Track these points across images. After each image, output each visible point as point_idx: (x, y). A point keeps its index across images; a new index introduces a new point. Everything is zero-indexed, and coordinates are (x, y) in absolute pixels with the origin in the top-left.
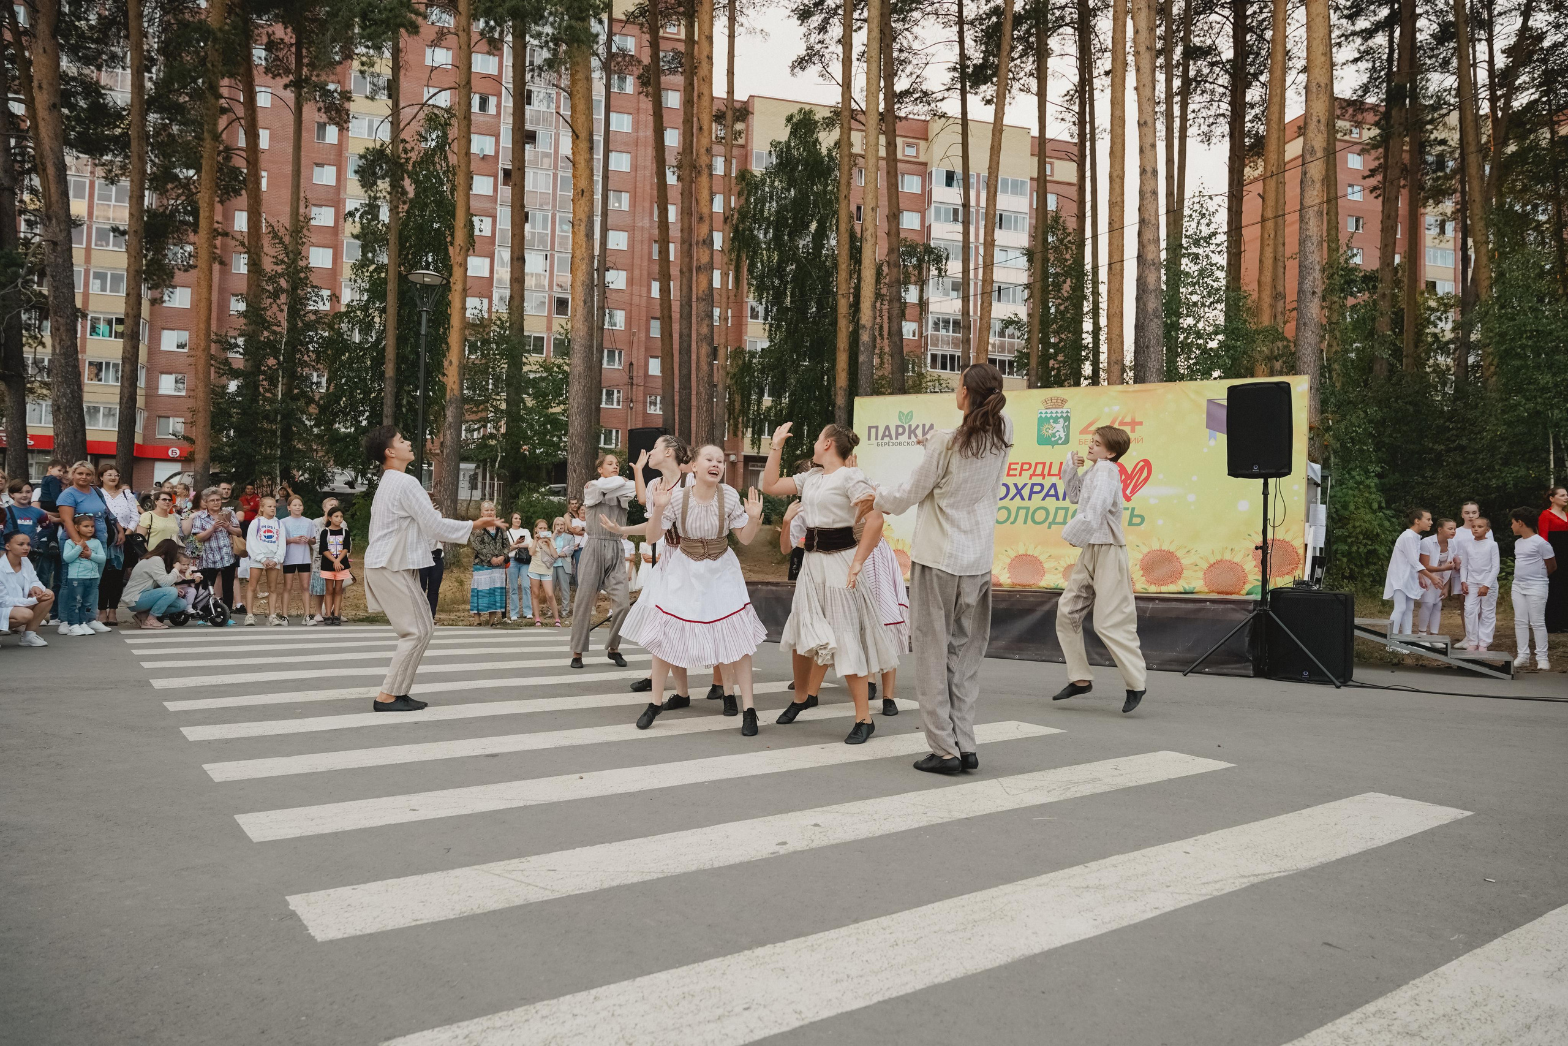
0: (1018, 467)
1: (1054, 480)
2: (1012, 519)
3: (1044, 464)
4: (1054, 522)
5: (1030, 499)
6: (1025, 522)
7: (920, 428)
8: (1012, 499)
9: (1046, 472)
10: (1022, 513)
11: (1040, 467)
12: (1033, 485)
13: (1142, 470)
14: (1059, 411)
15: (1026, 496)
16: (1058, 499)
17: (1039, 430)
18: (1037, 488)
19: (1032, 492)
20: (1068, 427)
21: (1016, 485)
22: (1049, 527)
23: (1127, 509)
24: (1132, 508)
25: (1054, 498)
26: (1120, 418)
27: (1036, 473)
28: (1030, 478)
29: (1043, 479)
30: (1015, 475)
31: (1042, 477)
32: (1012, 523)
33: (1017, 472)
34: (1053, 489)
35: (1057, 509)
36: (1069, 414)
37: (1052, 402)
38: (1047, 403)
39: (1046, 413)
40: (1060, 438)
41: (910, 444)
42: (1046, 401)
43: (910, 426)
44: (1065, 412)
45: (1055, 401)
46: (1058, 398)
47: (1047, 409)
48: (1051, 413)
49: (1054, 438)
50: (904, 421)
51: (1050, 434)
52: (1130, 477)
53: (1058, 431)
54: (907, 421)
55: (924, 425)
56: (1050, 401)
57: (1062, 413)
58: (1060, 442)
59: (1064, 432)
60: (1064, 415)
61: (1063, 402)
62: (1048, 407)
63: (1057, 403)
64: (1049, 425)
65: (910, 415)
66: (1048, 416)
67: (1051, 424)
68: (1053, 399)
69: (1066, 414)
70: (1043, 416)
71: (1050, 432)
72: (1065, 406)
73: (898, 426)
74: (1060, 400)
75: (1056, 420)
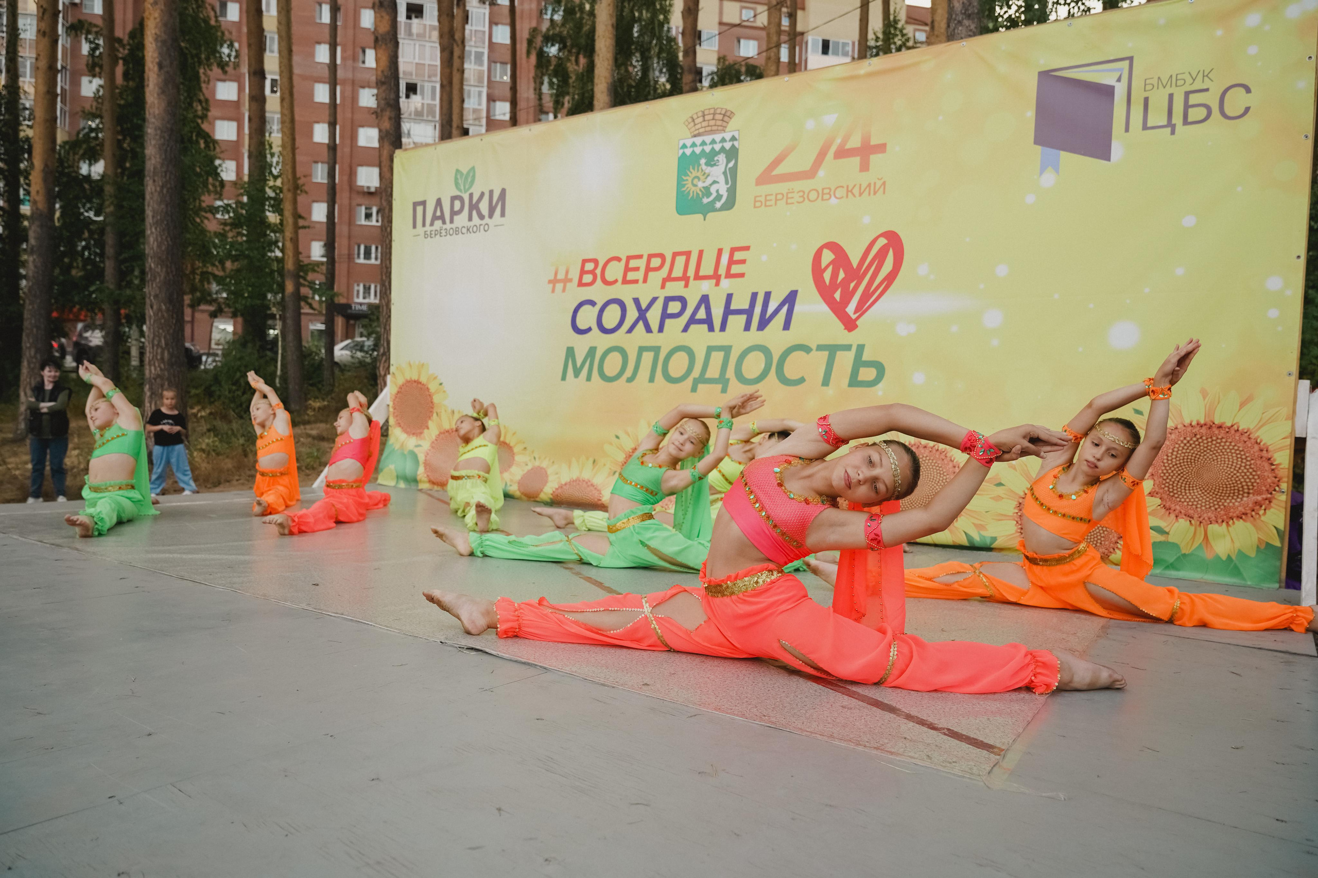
0: (642, 263)
1: (706, 287)
2: (629, 373)
3: (688, 254)
5: (661, 329)
6: (652, 379)
7: (486, 198)
8: (630, 330)
9: (691, 273)
10: (648, 357)
11: (680, 260)
12: (668, 300)
13: (881, 256)
14: (718, 137)
15: (654, 323)
16: (711, 329)
17: (680, 184)
18: (674, 307)
19: (665, 315)
20: (734, 172)
21: (637, 301)
22: (694, 389)
24: (858, 346)
25: (705, 327)
26: (838, 141)
27: (673, 275)
28: (663, 287)
29: (686, 286)
30: (636, 282)
31: (683, 283)
32: (630, 380)
33: (639, 275)
34: (703, 307)
35: (710, 349)
36: (736, 143)
37: (704, 121)
38: (695, 125)
39: (694, 145)
40: (719, 197)
41: (471, 230)
42: (693, 120)
43: (471, 195)
44: (728, 138)
45: (711, 117)
46: (715, 110)
47: (695, 136)
48: (704, 143)
49: (708, 197)
50: (462, 187)
51: (700, 190)
52: (855, 274)
53: (715, 182)
54: (467, 187)
55: (491, 192)
56: (701, 119)
57: (723, 140)
58: (718, 205)
59: (727, 183)
60: (728, 146)
61: (726, 119)
62: (697, 132)
63: (714, 121)
64: (698, 171)
65: (471, 175)
66: (698, 150)
67: (704, 167)
68: (706, 112)
69: (731, 143)
70: (688, 151)
71: (701, 185)
72: (727, 130)
73: (453, 199)
74: (720, 114)
75: (712, 159)
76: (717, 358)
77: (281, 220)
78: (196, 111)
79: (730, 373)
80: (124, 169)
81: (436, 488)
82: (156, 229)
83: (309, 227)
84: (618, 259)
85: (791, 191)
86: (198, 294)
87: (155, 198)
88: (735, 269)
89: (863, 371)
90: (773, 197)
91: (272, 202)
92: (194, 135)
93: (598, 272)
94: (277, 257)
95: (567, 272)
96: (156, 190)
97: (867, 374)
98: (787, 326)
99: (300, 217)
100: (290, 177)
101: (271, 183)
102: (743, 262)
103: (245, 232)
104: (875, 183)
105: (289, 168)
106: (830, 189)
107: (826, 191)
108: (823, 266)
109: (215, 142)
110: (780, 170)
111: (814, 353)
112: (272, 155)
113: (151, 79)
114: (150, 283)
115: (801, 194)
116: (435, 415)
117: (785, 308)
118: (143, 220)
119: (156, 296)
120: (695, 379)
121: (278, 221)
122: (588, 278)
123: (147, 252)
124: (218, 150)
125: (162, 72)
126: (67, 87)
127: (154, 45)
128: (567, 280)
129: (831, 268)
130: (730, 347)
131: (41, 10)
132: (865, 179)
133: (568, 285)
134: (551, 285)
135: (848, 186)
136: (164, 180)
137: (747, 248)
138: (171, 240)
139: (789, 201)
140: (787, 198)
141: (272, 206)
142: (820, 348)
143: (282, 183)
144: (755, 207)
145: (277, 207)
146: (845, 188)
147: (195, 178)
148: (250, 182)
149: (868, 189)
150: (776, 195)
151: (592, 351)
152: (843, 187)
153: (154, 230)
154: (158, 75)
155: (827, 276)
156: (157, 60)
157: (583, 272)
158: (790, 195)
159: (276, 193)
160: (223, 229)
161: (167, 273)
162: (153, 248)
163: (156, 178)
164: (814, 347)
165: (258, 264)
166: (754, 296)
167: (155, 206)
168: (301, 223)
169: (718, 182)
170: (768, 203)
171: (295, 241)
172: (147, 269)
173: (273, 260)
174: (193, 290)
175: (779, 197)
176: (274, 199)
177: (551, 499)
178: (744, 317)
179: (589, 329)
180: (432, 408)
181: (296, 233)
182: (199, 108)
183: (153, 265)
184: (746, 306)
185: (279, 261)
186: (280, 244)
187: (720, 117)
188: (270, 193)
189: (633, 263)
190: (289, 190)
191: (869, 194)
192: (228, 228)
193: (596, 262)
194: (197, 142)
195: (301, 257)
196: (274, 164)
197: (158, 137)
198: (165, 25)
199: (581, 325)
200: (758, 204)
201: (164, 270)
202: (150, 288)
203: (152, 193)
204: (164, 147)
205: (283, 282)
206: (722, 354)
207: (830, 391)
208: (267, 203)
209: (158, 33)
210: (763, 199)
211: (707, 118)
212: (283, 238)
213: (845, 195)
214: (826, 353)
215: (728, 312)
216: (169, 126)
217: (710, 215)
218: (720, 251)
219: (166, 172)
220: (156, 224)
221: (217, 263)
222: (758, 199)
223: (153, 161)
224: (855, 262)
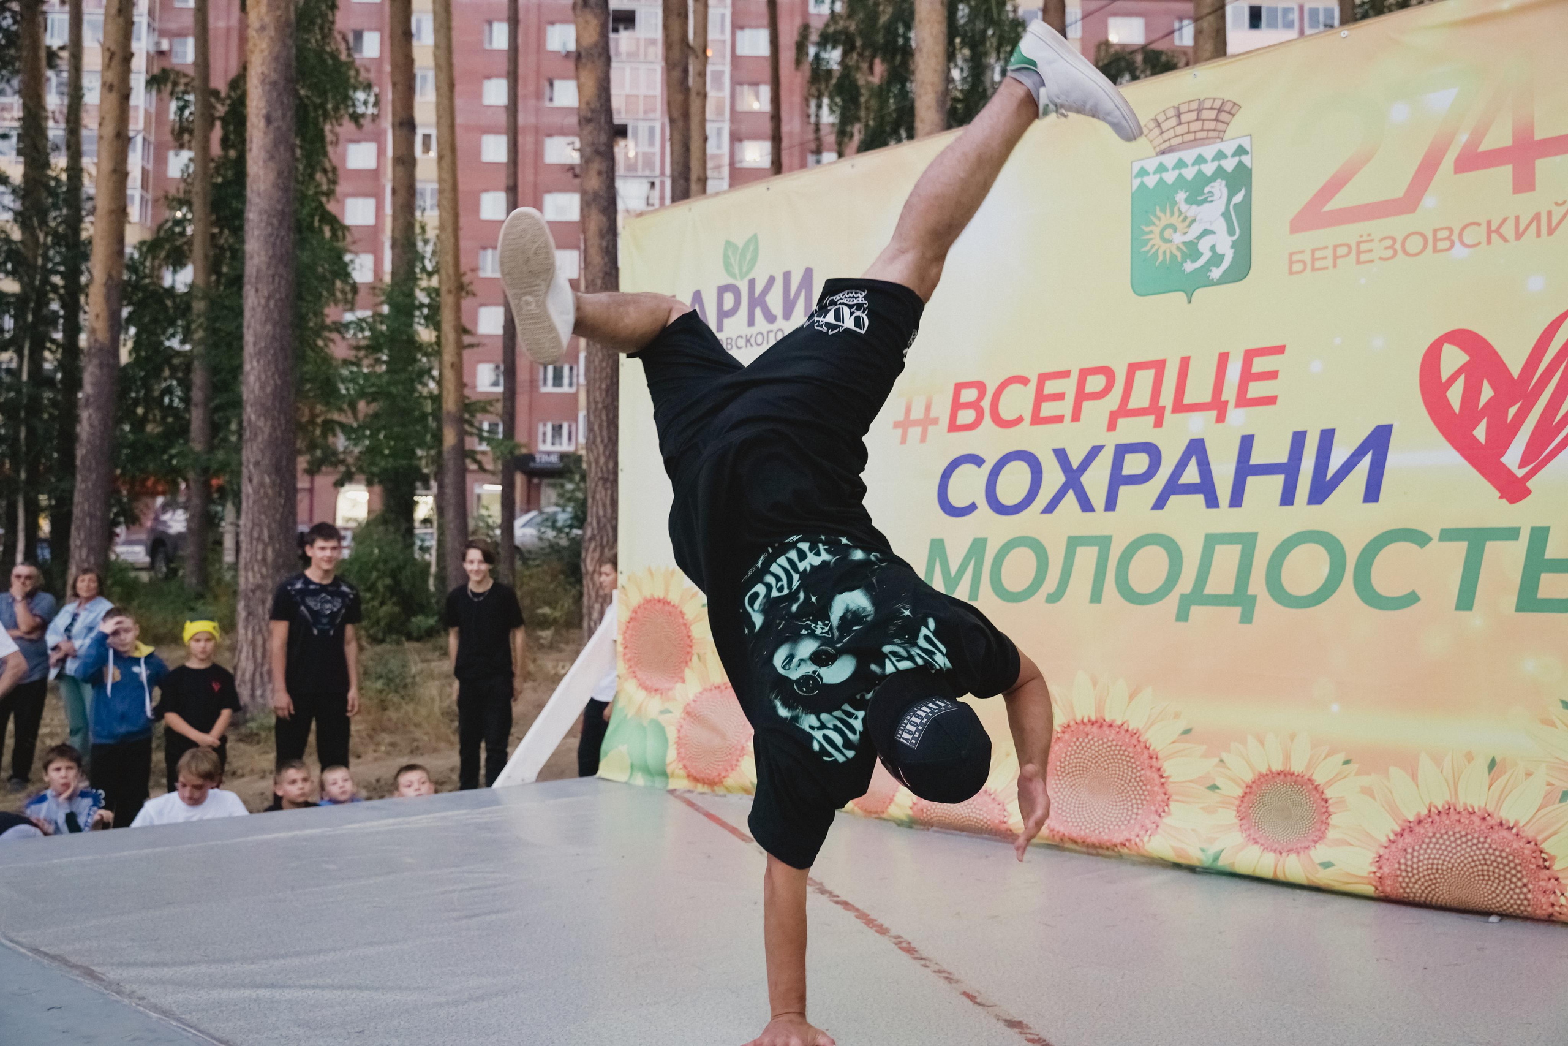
0: (1068, 386)
1: (1198, 425)
2: (1051, 583)
3: (1159, 366)
4: (1198, 596)
5: (1111, 504)
6: (1096, 596)
7: (778, 287)
8: (1050, 508)
9: (1167, 399)
10: (1087, 557)
11: (1144, 380)
12: (1122, 451)
14: (1209, 151)
15: (1097, 494)
16: (1212, 502)
17: (1138, 239)
18: (1136, 464)
19: (1118, 479)
20: (1245, 212)
21: (1061, 455)
22: (1183, 615)
24: (1533, 529)
25: (1200, 498)
26: (1463, 138)
27: (1132, 405)
28: (1112, 426)
29: (1158, 424)
30: (1059, 419)
31: (1151, 419)
32: (1053, 598)
33: (1065, 408)
34: (1193, 460)
35: (1211, 541)
36: (1246, 159)
37: (1180, 123)
38: (1162, 133)
39: (1162, 168)
40: (1216, 259)
41: (752, 341)
42: (1159, 125)
43: (752, 283)
44: (1229, 152)
45: (1194, 115)
46: (1201, 102)
47: (1163, 153)
48: (1181, 164)
49: (1194, 261)
50: (737, 271)
51: (1178, 248)
52: (1517, 391)
53: (1206, 232)
54: (744, 270)
55: (787, 276)
56: (1173, 121)
57: (1220, 155)
58: (1216, 273)
59: (1231, 232)
60: (1229, 165)
61: (1224, 116)
62: (1167, 144)
63: (1200, 123)
64: (1172, 214)
65: (751, 248)
66: (1170, 177)
67: (1184, 207)
68: (1183, 109)
69: (1236, 159)
70: (1151, 181)
71: (1178, 239)
72: (1227, 135)
73: (722, 290)
74: (1212, 109)
75: (1197, 192)
76: (1227, 557)
77: (438, 337)
78: (319, 185)
79: (1257, 585)
80: (219, 274)
81: (700, 788)
82: (258, 361)
83: (478, 345)
84: (1024, 381)
85: (1365, 238)
86: (319, 453)
87: (258, 316)
88: (1256, 390)
89: (1546, 578)
90: (1329, 253)
91: (425, 311)
92: (317, 219)
93: (986, 404)
94: (431, 393)
95: (928, 408)
96: (259, 304)
97: (1555, 586)
98: (1372, 493)
99: (466, 331)
100: (451, 271)
101: (424, 283)
102: (1273, 375)
103: (385, 358)
104: (1550, 213)
105: (449, 258)
106: (1451, 231)
107: (1442, 234)
108: (1445, 376)
109: (346, 228)
110: (1339, 201)
111: (1434, 545)
112: (426, 242)
113: (255, 140)
114: (249, 444)
115: (1389, 242)
116: (695, 658)
117: (1367, 460)
118: (241, 348)
119: (257, 464)
120: (1183, 596)
121: (434, 339)
122: (966, 416)
123: (245, 397)
124: (349, 238)
125: (271, 127)
126: (150, 167)
127: (260, 90)
128: (927, 421)
129: (1461, 382)
130: (1255, 535)
131: (108, 54)
132: (1526, 205)
133: (931, 429)
134: (899, 431)
135: (1489, 223)
136: (271, 287)
137: (1280, 350)
138: (280, 378)
139: (1363, 257)
140: (1359, 253)
141: (426, 318)
142: (1448, 535)
143: (440, 282)
144: (1291, 273)
145: (433, 320)
146: (1484, 226)
147: (316, 283)
148: (395, 283)
149: (1534, 225)
150: (1335, 247)
151: (978, 546)
152: (1479, 224)
153: (255, 363)
154: (265, 133)
155: (1455, 396)
156: (264, 111)
157: (957, 406)
158: (1363, 247)
159: (431, 298)
160: (356, 357)
161: (274, 428)
162: (253, 392)
163: (260, 286)
164: (1435, 534)
165: (404, 405)
166: (1299, 439)
167: (258, 327)
168: (467, 339)
169: (1214, 233)
170: (1318, 264)
171: (458, 367)
172: (245, 424)
173: (425, 398)
174: (312, 447)
175: (1342, 251)
176: (429, 306)
177: (909, 816)
178: (1279, 480)
179: (972, 507)
180: (691, 647)
181: (459, 355)
182: (324, 180)
183: (253, 417)
184: (1283, 457)
185: (437, 399)
186: (435, 373)
187: (1213, 114)
188: (422, 298)
189: (1051, 387)
190: (449, 292)
191: (1539, 235)
192: (362, 353)
193: (981, 387)
194: (321, 231)
195: (467, 392)
196: (428, 255)
197: (263, 225)
198: (276, 59)
199: (957, 499)
200: (1297, 267)
201: (269, 423)
202: (249, 452)
203: (253, 309)
204: (272, 239)
205: (440, 429)
206: (1237, 548)
207: (1476, 620)
208: (417, 313)
209: (266, 72)
210: (1307, 257)
211: (1184, 118)
212: (441, 363)
213: (1484, 240)
214: (1464, 545)
215: (1245, 469)
216: (279, 207)
217: (1199, 294)
218: (1223, 358)
219: (273, 276)
220: (259, 354)
221: (345, 406)
222: (1295, 258)
223: (256, 261)
224: (1515, 371)
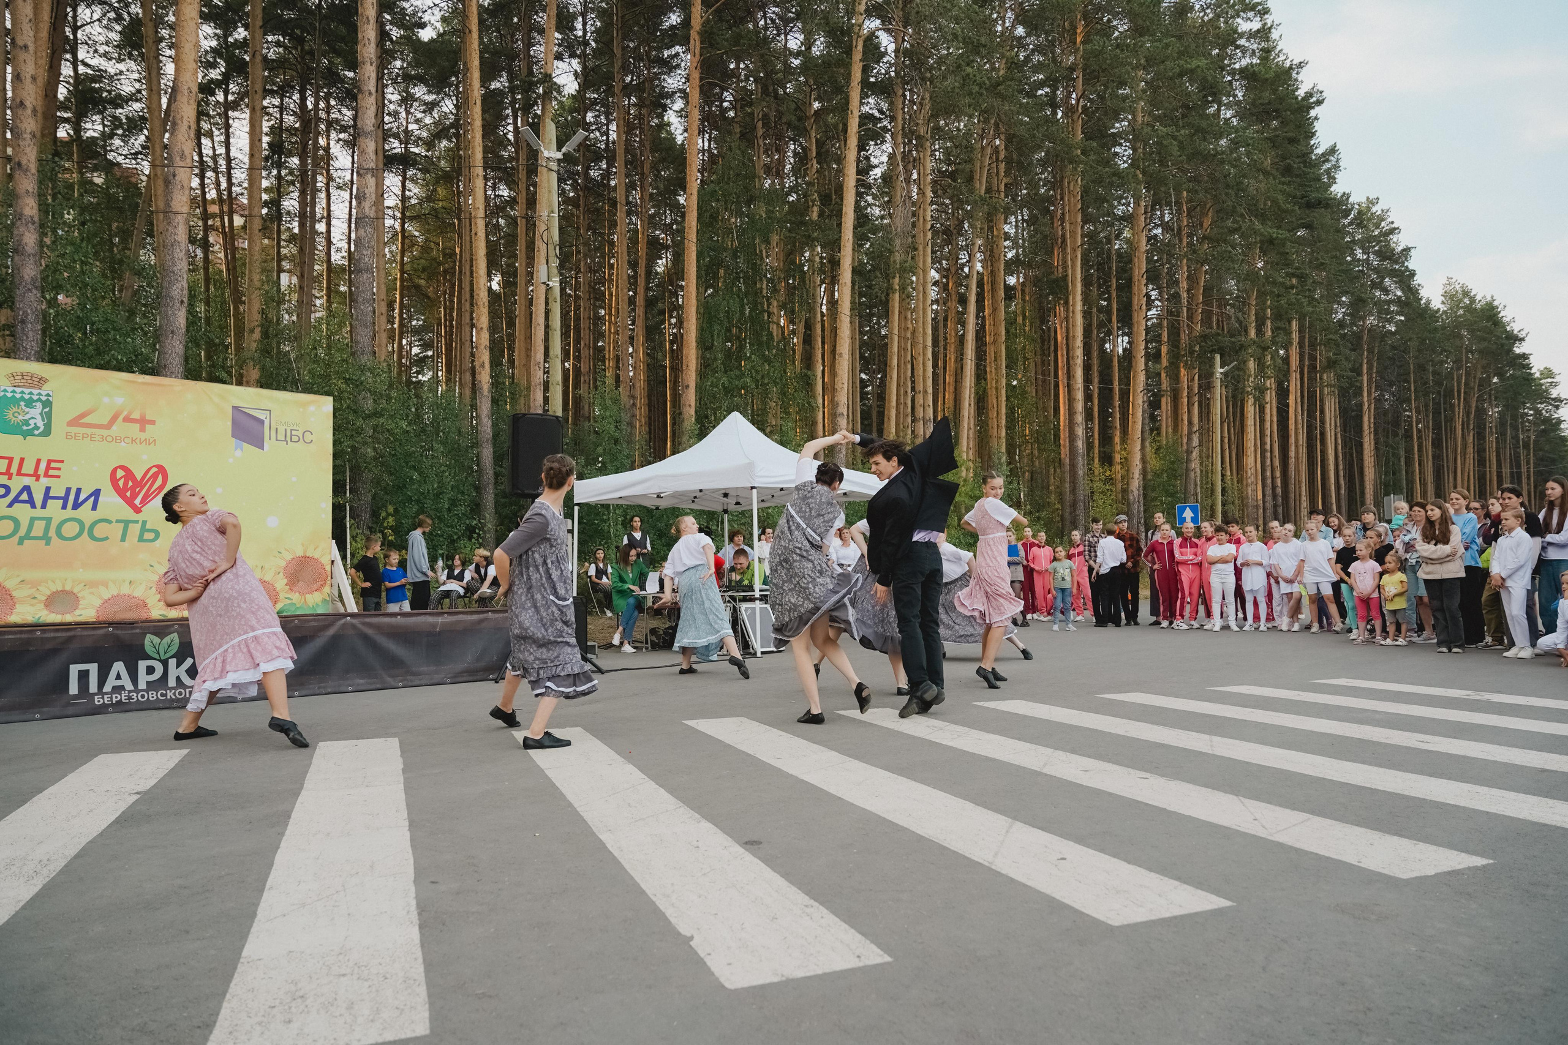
1: (27, 481)
3: (11, 459)
4: (27, 537)
9: (14, 471)
11: (4, 462)
13: (155, 476)
14: (36, 392)
16: (33, 506)
20: (49, 415)
22: (20, 543)
23: (137, 522)
25: (28, 505)
29: (10, 479)
31: (7, 477)
34: (25, 492)
35: (33, 520)
36: (50, 398)
37: (23, 378)
38: (14, 380)
39: (14, 392)
40: (37, 428)
42: (14, 377)
44: (43, 394)
45: (27, 377)
46: (33, 374)
47: (13, 386)
48: (22, 392)
49: (27, 426)
51: (21, 421)
52: (139, 484)
53: (33, 418)
56: (21, 377)
59: (43, 421)
60: (44, 398)
61: (42, 382)
62: (17, 384)
63: (31, 381)
64: (19, 408)
66: (18, 396)
67: (24, 407)
68: (24, 374)
69: (46, 397)
70: (9, 395)
71: (20, 417)
72: (44, 387)
74: (36, 377)
75: (30, 403)
76: (40, 525)
79: (52, 534)
85: (93, 433)
88: (51, 472)
89: (147, 534)
90: (81, 436)
97: (149, 536)
98: (95, 509)
102: (59, 469)
106: (121, 437)
108: (118, 478)
110: (86, 420)
111: (114, 524)
115: (101, 436)
117: (92, 498)
120: (20, 537)
129: (123, 479)
130: (51, 518)
137: (62, 461)
139: (92, 439)
142: (118, 521)
144: (67, 439)
146: (131, 438)
149: (145, 441)
150: (83, 434)
152: (128, 437)
155: (120, 483)
158: (92, 436)
164: (114, 521)
166: (68, 490)
169: (36, 419)
170: (77, 438)
175: (85, 436)
178: (60, 501)
184: (63, 495)
187: (38, 379)
191: (146, 444)
200: (69, 437)
206: (44, 522)
207: (126, 544)
210: (73, 435)
213: (130, 442)
214: (122, 525)
215: (47, 497)
218: (38, 461)
222: (70, 434)
224: (139, 478)
